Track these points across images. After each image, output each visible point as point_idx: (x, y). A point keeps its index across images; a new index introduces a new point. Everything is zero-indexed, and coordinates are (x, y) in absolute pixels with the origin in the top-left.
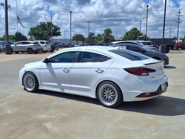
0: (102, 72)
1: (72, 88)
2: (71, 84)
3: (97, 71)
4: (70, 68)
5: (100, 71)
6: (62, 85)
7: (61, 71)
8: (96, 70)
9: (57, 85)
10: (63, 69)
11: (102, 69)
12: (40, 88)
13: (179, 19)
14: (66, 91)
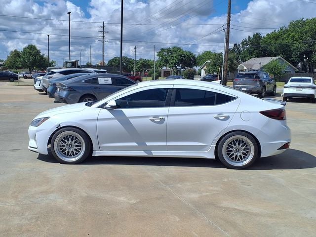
0: (227, 118)
1: (167, 148)
2: (167, 141)
3: (217, 118)
4: (165, 116)
5: (224, 118)
6: (148, 144)
7: (147, 121)
8: (216, 115)
9: (137, 145)
10: (152, 118)
11: (225, 115)
12: (97, 153)
13: (103, 37)
14: (156, 154)
